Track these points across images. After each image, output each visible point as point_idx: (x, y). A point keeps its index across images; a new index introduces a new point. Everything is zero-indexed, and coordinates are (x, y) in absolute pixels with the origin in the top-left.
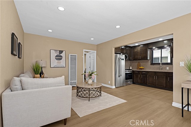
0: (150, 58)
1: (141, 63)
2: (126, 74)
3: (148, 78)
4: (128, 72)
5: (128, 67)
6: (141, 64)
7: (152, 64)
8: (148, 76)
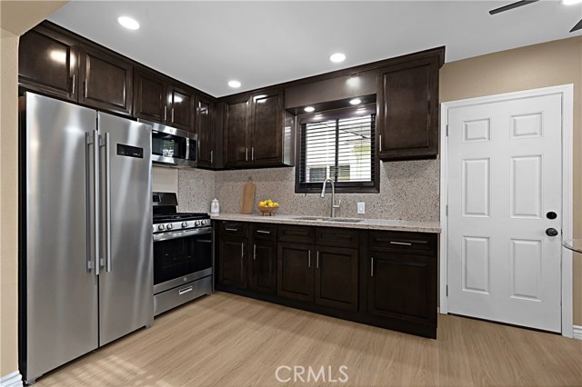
0: (292, 160)
1: (257, 183)
2: (157, 243)
3: (280, 262)
4: (183, 228)
5: (205, 203)
6: (259, 185)
7: (302, 187)
8: (280, 251)
